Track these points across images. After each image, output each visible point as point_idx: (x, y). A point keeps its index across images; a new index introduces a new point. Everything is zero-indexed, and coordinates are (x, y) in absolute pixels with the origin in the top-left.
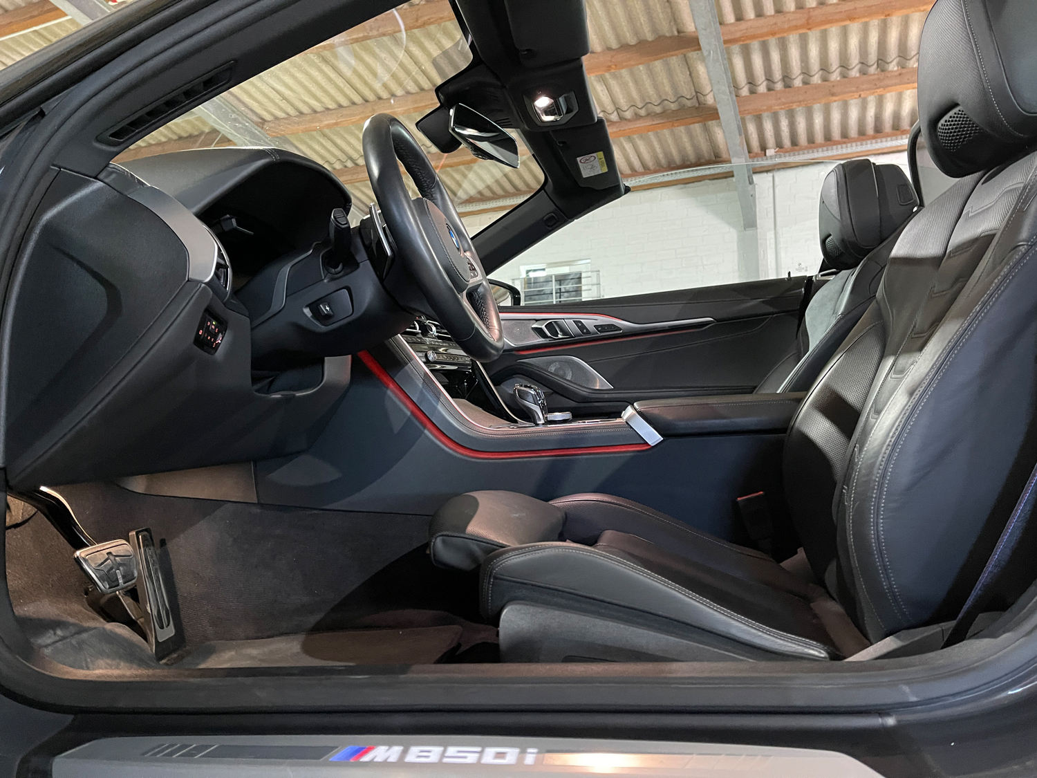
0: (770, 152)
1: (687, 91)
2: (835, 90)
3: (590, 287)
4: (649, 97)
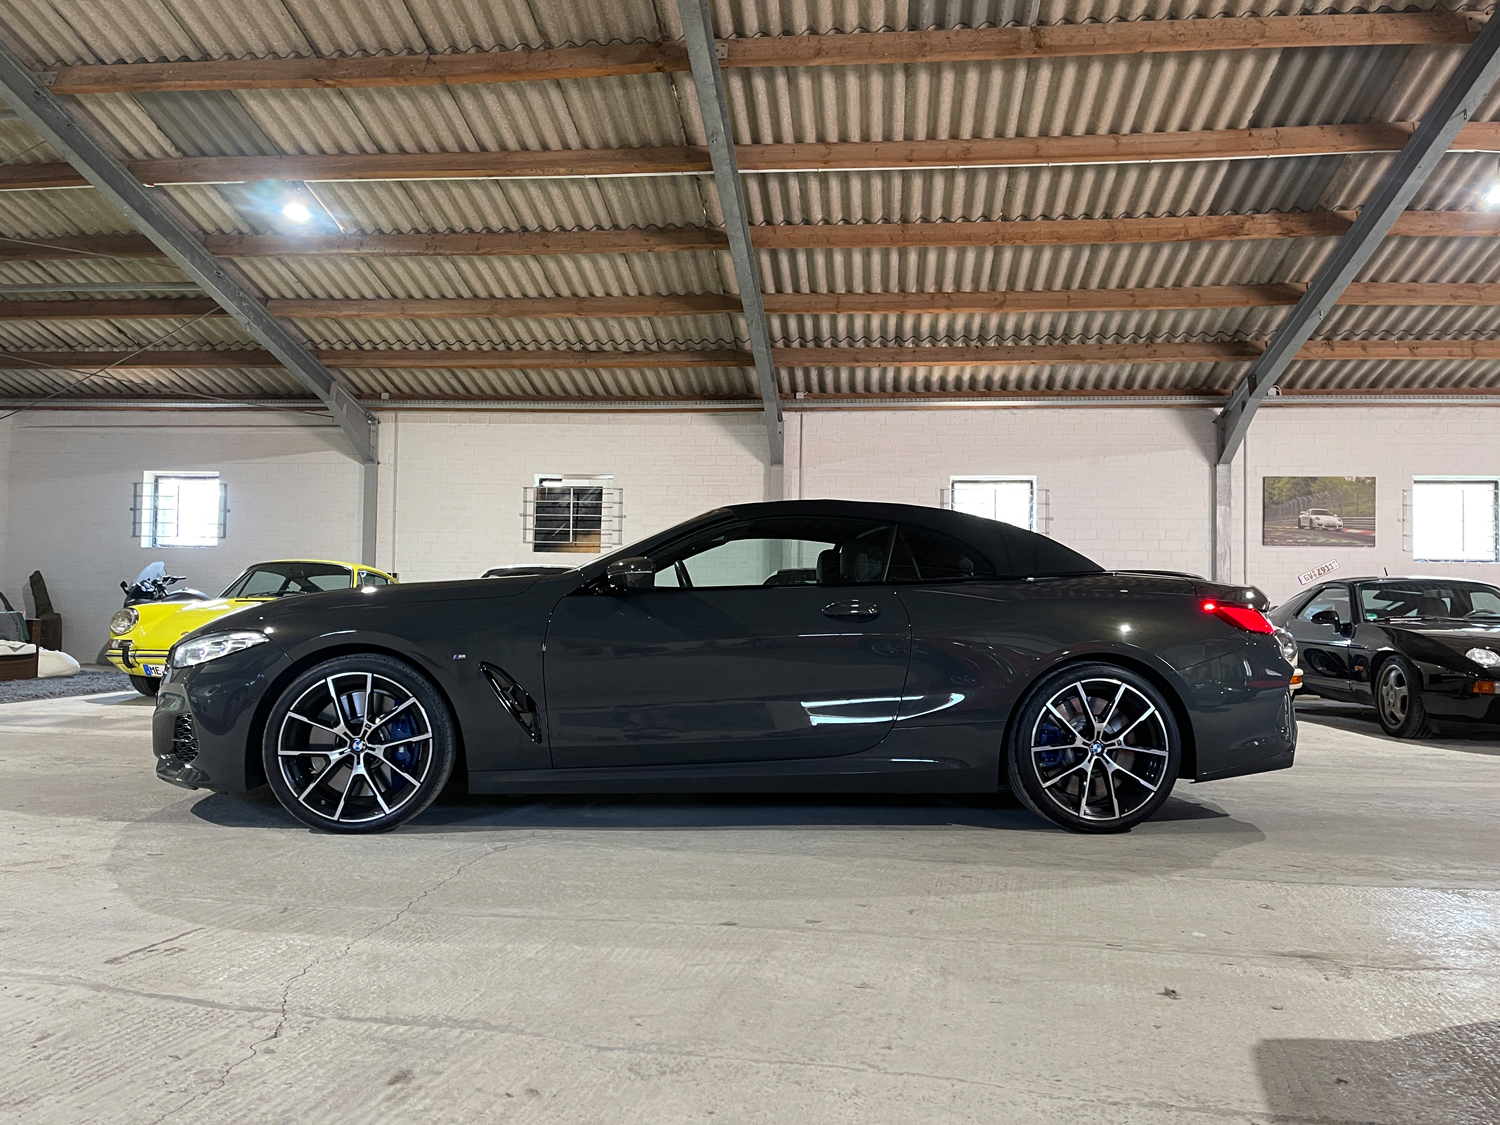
0: (800, 395)
1: (728, 337)
2: (858, 356)
3: (611, 505)
4: (690, 335)
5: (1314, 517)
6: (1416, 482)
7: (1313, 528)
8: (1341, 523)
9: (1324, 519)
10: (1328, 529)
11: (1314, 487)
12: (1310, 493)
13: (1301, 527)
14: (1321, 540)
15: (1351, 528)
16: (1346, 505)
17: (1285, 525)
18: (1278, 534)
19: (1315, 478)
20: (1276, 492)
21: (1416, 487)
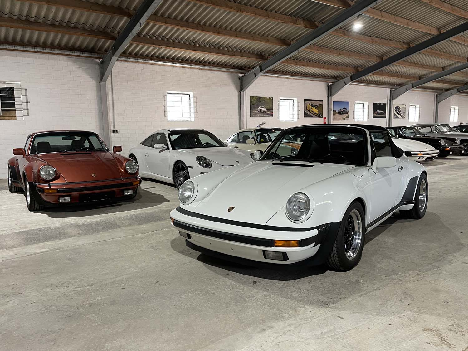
5: (261, 109)
6: (280, 99)
7: (261, 112)
8: (266, 110)
9: (263, 109)
10: (264, 112)
11: (261, 100)
12: (260, 101)
13: (258, 112)
14: (262, 115)
15: (268, 112)
16: (267, 105)
17: (254, 111)
18: (254, 113)
19: (261, 97)
20: (253, 101)
21: (280, 100)
